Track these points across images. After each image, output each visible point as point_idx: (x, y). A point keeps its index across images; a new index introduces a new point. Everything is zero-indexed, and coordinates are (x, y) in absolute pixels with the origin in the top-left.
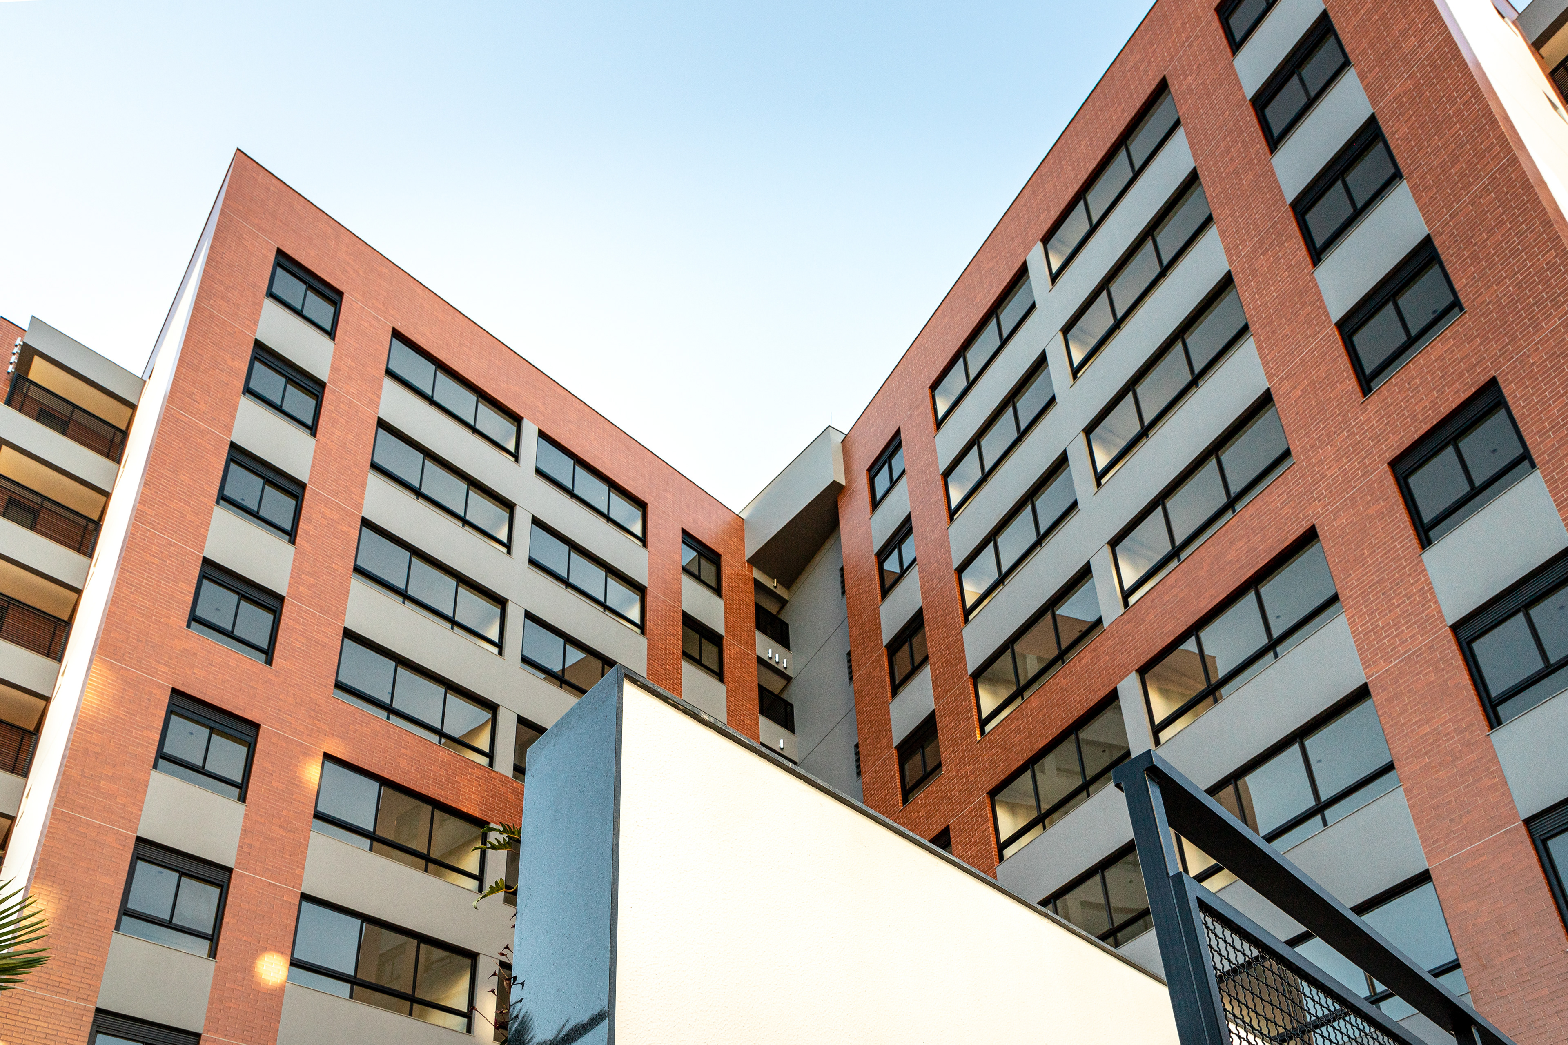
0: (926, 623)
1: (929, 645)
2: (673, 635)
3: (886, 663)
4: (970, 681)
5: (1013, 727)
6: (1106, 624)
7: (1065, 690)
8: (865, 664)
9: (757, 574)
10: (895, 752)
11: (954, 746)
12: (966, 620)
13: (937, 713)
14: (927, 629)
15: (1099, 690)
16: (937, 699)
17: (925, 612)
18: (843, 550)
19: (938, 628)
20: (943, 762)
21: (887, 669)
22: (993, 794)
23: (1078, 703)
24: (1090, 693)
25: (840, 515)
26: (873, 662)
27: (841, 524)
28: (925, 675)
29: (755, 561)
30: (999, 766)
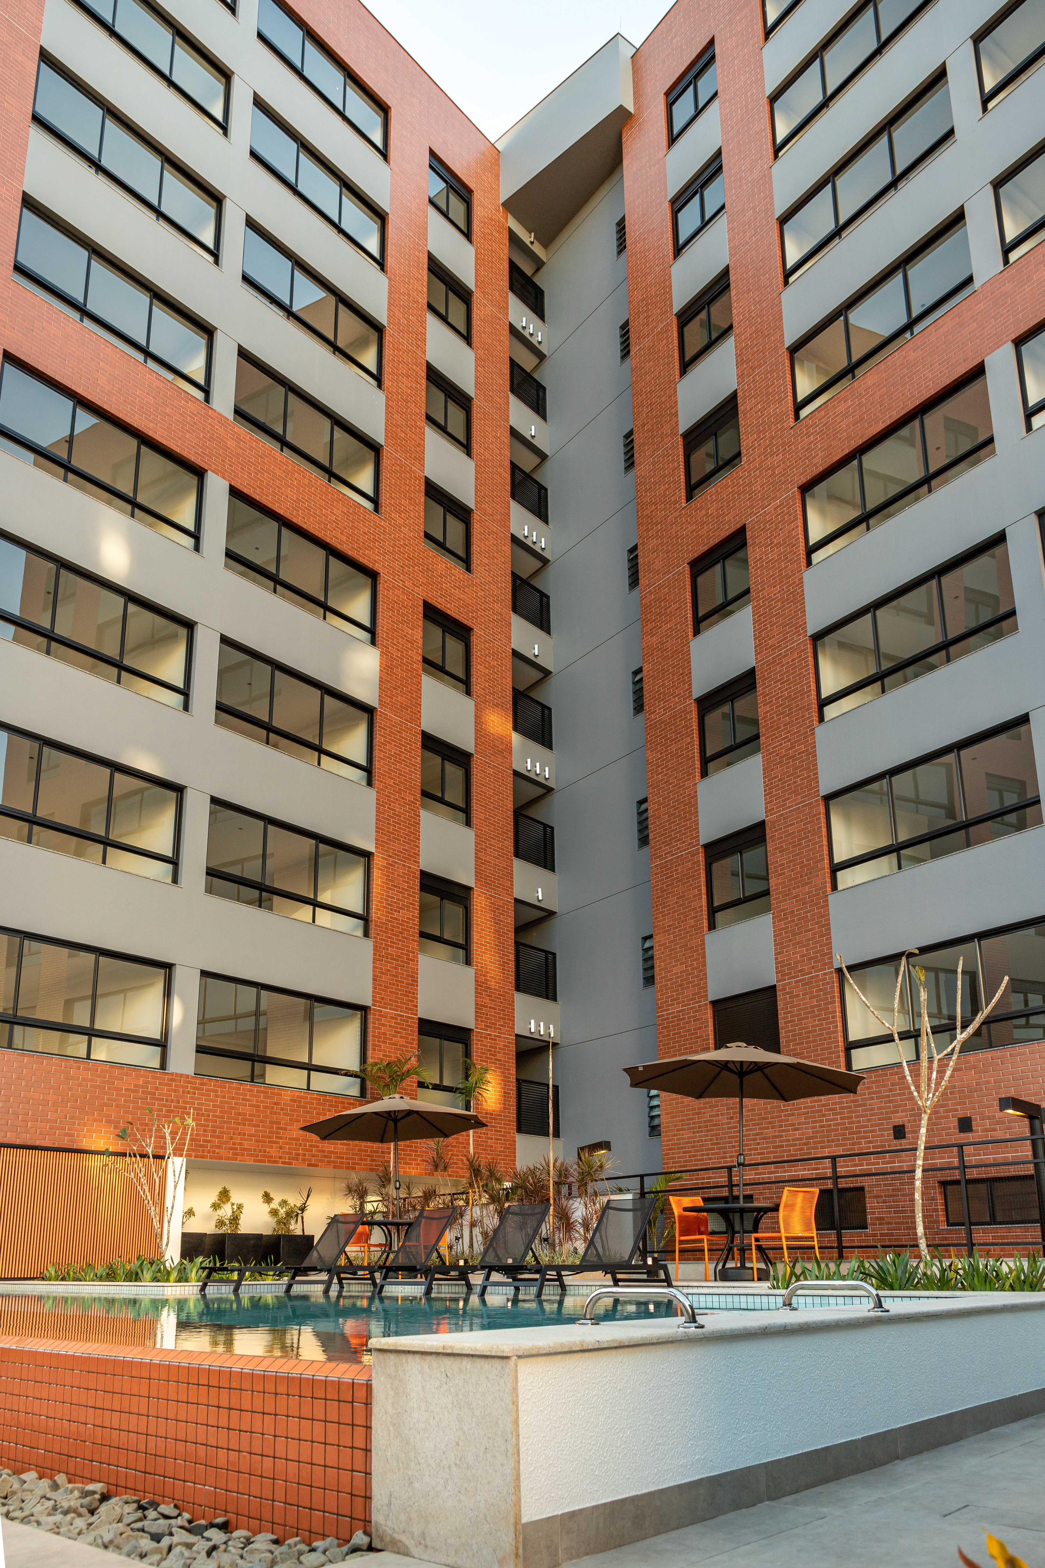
0: (732, 286)
1: (734, 311)
2: (417, 279)
3: (675, 335)
4: (786, 355)
5: (839, 410)
6: (977, 283)
7: (913, 365)
8: (648, 336)
9: (513, 223)
10: (680, 440)
11: (759, 432)
12: (786, 283)
13: (740, 394)
14: (733, 292)
15: (960, 364)
16: (740, 376)
17: (732, 272)
18: (626, 196)
19: (748, 291)
20: (744, 451)
21: (676, 342)
22: (806, 489)
23: (930, 380)
24: (947, 368)
25: (624, 151)
26: (659, 333)
27: (625, 163)
28: (727, 349)
29: (512, 205)
30: (817, 455)
